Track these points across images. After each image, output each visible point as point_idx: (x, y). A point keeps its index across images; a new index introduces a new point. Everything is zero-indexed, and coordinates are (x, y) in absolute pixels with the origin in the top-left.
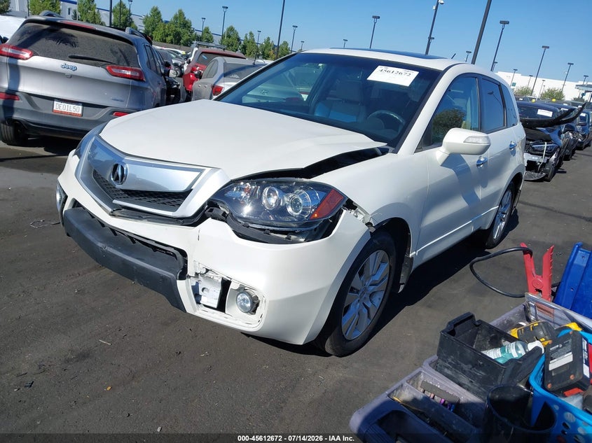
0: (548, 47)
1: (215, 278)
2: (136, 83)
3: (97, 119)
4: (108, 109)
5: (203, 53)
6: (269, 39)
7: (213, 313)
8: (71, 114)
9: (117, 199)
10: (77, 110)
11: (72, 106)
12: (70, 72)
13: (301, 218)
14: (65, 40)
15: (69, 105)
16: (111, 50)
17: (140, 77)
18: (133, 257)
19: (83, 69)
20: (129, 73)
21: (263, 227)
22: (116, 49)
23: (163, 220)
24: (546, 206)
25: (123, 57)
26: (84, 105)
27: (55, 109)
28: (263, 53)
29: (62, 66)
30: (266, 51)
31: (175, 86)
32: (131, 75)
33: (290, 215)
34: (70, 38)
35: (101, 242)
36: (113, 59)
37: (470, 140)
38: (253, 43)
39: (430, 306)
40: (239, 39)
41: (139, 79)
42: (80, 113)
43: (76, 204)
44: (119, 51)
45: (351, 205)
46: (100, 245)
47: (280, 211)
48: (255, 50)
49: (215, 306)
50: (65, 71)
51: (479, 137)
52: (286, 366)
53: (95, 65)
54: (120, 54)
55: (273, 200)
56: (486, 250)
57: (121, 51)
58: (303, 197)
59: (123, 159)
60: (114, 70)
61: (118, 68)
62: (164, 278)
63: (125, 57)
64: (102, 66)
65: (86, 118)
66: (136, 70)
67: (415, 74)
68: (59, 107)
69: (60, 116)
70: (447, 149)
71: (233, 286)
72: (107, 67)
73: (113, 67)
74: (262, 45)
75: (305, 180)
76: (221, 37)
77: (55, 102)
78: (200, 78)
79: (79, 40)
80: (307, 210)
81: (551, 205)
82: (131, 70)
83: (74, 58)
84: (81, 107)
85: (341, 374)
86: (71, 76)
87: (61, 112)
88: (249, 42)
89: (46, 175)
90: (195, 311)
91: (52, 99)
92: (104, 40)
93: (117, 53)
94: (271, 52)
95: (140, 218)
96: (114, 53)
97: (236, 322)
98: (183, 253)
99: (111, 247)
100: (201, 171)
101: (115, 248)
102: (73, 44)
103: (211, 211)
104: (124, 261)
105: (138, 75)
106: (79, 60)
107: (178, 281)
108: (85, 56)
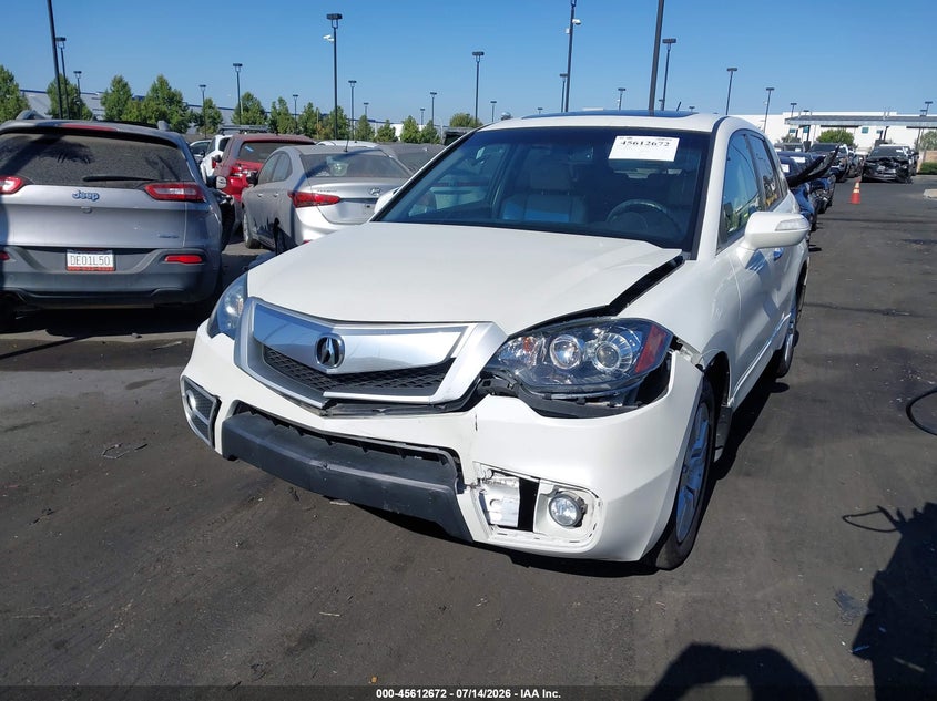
0: (736, 70)
1: (509, 483)
2: (192, 206)
3: (140, 271)
4: (155, 254)
5: (245, 142)
6: (311, 105)
7: (516, 535)
8: (96, 269)
9: (329, 389)
10: (105, 261)
11: (97, 256)
12: (88, 203)
13: (617, 374)
14: (71, 153)
15: (92, 256)
16: (147, 160)
17: (197, 196)
18: (377, 472)
19: (109, 195)
20: (181, 192)
21: (570, 396)
22: (153, 157)
23: (407, 409)
24: (820, 302)
25: (167, 170)
26: (117, 251)
27: (69, 265)
28: (306, 128)
29: (75, 196)
30: (310, 125)
31: (224, 201)
32: (186, 196)
33: (600, 373)
34: (77, 149)
35: (315, 459)
36: (154, 174)
37: (783, 226)
38: (286, 115)
39: (748, 474)
40: (262, 112)
41: (197, 200)
42: (111, 265)
43: (240, 407)
44: (158, 161)
45: (676, 344)
46: (314, 463)
47: (586, 368)
48: (294, 125)
49: (516, 525)
50: (79, 202)
51: (794, 221)
52: (603, 598)
53: (128, 187)
54: (161, 164)
55: (567, 355)
56: (778, 380)
57: (160, 158)
58: (617, 342)
59: (332, 329)
60: (158, 191)
61: (164, 187)
62: (436, 495)
63: (170, 169)
64: (138, 187)
65: (123, 272)
66: (191, 187)
67: (675, 142)
68: (75, 261)
69: (77, 275)
70: (752, 244)
71: (544, 489)
72: (147, 188)
73: (155, 187)
74: (301, 117)
75: (613, 318)
76: (233, 112)
77: (69, 255)
78: (256, 183)
79: (94, 151)
80: (628, 360)
81: (826, 300)
82: (184, 187)
83: (91, 180)
84: (111, 256)
85: (684, 594)
86: (91, 210)
87: (81, 269)
88: (279, 114)
89: (76, 373)
90: (488, 537)
91: (64, 250)
92: (131, 147)
93: (157, 163)
94: (319, 126)
95: (375, 412)
96: (152, 164)
97: (556, 542)
98: (454, 453)
99: (335, 463)
100: (462, 330)
101: (341, 464)
102: (86, 159)
103: (488, 383)
104: (364, 482)
105: (194, 192)
106: (100, 183)
107: (458, 496)
108: (109, 175)
